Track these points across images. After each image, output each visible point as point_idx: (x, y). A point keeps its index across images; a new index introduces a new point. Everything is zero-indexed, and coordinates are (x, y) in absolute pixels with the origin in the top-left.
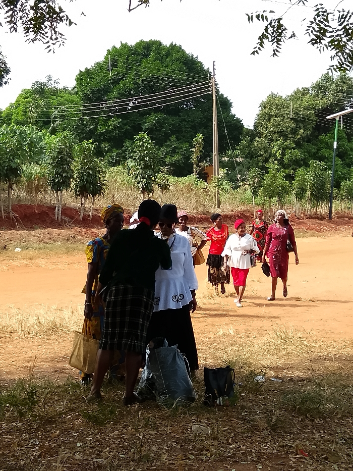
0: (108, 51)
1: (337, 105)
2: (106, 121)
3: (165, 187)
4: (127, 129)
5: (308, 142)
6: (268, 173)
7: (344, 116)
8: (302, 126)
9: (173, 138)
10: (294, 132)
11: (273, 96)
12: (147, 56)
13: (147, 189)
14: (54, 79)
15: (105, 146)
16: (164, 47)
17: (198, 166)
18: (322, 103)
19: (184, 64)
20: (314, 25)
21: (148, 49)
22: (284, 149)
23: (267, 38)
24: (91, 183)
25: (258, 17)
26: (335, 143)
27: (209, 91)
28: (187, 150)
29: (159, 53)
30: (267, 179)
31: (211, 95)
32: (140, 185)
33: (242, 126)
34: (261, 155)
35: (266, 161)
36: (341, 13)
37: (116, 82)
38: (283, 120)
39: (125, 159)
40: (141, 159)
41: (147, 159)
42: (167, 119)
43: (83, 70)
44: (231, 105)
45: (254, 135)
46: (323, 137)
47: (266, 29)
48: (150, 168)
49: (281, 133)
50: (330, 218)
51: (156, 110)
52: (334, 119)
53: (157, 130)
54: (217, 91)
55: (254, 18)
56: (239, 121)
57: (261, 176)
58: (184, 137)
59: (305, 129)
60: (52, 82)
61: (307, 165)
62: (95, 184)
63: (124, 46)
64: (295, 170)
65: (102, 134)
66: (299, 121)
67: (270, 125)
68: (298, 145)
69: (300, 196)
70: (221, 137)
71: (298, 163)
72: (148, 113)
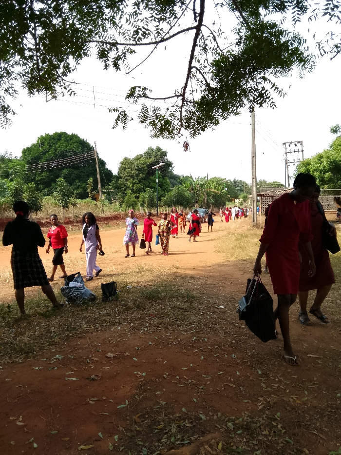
0: (38, 138)
1: (156, 162)
3: (74, 205)
4: (52, 178)
5: (145, 180)
6: (126, 195)
7: (160, 166)
8: (141, 172)
9: (77, 181)
10: (137, 175)
11: (126, 159)
12: (59, 140)
13: (65, 206)
14: (9, 153)
16: (69, 136)
17: (91, 194)
18: (150, 161)
19: (80, 143)
20: (142, 114)
21: (60, 137)
22: (134, 184)
23: (119, 120)
25: (114, 110)
26: (157, 180)
27: (93, 156)
28: (85, 187)
29: (66, 138)
30: (126, 198)
31: (95, 158)
32: (62, 205)
33: (112, 173)
34: (123, 187)
35: (125, 190)
36: (154, 108)
37: (44, 153)
38: (132, 170)
39: (52, 192)
40: (61, 191)
41: (64, 191)
42: (73, 171)
43: (25, 148)
44: (105, 164)
45: (118, 178)
46: (151, 178)
47: (119, 116)
48: (66, 196)
49: (131, 177)
50: (158, 215)
51: (67, 167)
52: (155, 168)
53: (68, 177)
54: (98, 157)
55: (112, 111)
56: (110, 171)
57: (123, 197)
58: (83, 180)
59: (143, 174)
60: (8, 154)
61: (145, 191)
62: (37, 205)
63: (47, 135)
64: (139, 194)
65: (38, 181)
66: (139, 170)
67: (125, 172)
68: (140, 182)
69: (143, 206)
70: (102, 180)
71: (140, 190)
72: (63, 169)
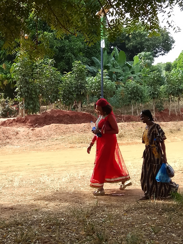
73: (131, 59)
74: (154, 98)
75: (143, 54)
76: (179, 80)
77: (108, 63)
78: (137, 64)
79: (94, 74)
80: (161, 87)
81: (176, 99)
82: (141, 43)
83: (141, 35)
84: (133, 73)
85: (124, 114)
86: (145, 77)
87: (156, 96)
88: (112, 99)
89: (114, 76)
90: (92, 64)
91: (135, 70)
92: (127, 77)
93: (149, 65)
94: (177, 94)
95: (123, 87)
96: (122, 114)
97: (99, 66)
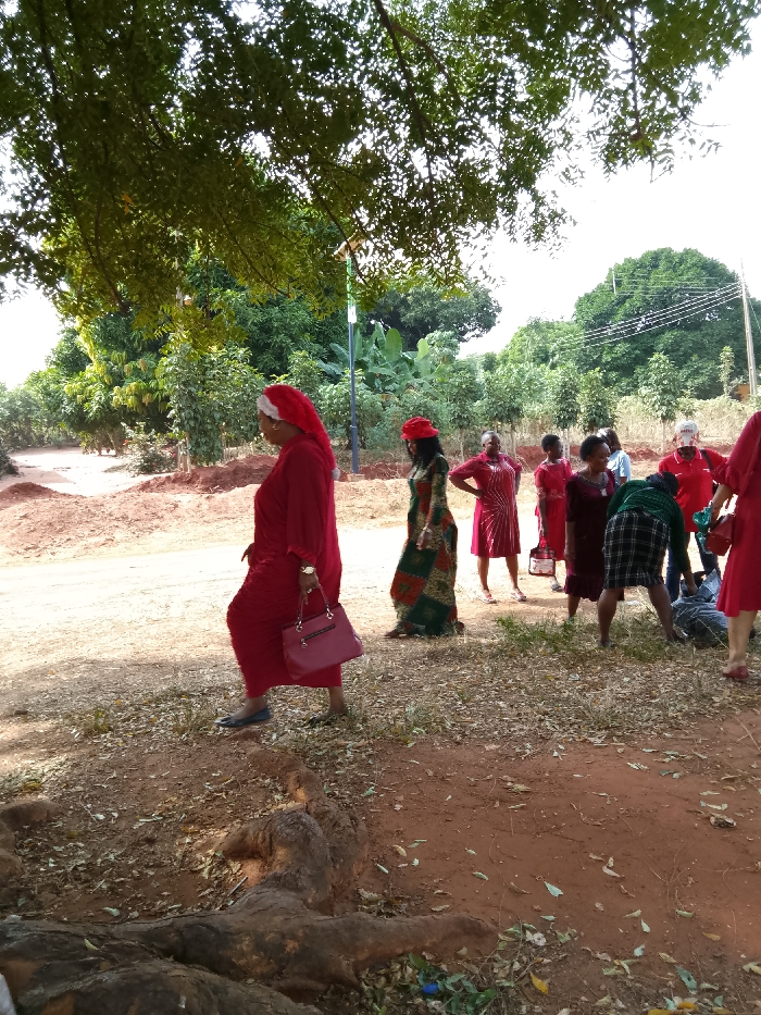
2: (611, 348)
3: (689, 413)
4: (636, 355)
9: (694, 357)
12: (656, 266)
13: (668, 418)
15: (613, 375)
16: (677, 254)
17: (729, 385)
19: (703, 268)
21: (654, 260)
24: (600, 416)
27: (737, 295)
28: (713, 369)
29: (671, 262)
32: (659, 413)
37: (621, 301)
39: (636, 387)
40: (659, 382)
41: (665, 382)
42: (685, 336)
43: (582, 295)
48: (670, 394)
51: (671, 327)
53: (674, 351)
58: (708, 354)
62: (605, 417)
65: (608, 363)
73: (412, 346)
74: (461, 427)
75: (437, 335)
76: (511, 388)
77: (364, 355)
78: (426, 357)
79: (335, 379)
80: (475, 404)
81: (507, 427)
82: (433, 314)
83: (431, 296)
84: (416, 375)
85: (399, 460)
86: (442, 383)
87: (466, 423)
88: (375, 430)
89: (378, 383)
90: (332, 357)
91: (422, 370)
92: (404, 384)
93: (449, 359)
94: (509, 417)
95: (397, 404)
96: (395, 461)
97: (345, 363)
